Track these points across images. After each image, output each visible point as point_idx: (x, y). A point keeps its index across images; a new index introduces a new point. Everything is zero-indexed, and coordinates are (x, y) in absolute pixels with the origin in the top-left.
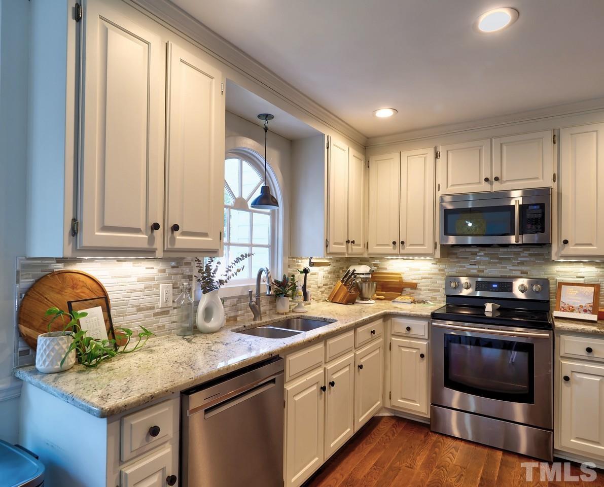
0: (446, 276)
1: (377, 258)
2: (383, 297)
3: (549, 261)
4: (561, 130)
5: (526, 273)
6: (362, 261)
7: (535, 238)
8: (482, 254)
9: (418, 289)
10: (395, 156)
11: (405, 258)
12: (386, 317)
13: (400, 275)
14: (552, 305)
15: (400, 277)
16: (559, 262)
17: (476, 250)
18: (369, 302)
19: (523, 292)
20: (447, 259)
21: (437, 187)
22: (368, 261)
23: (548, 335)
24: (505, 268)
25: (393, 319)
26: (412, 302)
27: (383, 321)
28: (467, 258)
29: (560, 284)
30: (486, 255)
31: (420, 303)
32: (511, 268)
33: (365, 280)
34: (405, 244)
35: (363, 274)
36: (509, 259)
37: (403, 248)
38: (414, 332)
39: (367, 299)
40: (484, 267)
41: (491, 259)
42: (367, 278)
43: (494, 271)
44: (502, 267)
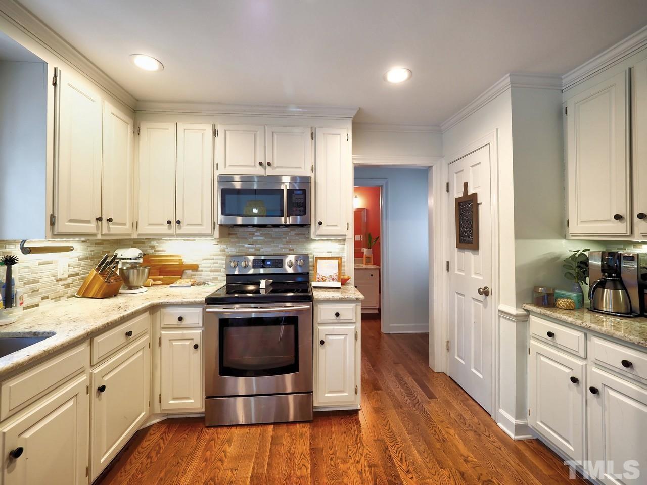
0: (227, 256)
1: (153, 240)
2: (160, 282)
3: (309, 240)
4: (317, 129)
5: (293, 250)
6: (134, 243)
7: (299, 220)
8: (259, 234)
9: (199, 271)
10: (171, 127)
11: (186, 239)
12: (153, 309)
13: (180, 257)
14: (311, 276)
15: (180, 259)
16: (315, 240)
17: (254, 230)
18: (140, 290)
19: (290, 267)
20: (227, 239)
21: (215, 166)
22: (143, 243)
23: (309, 306)
24: (277, 246)
25: (162, 309)
26: (192, 285)
27: (150, 314)
28: (246, 238)
29: (317, 258)
30: (262, 235)
31: (200, 285)
32: (282, 246)
33: (134, 266)
34: (181, 224)
35: (131, 259)
36: (280, 238)
37: (180, 228)
38: (187, 321)
39: (137, 287)
40: (260, 246)
41: (266, 238)
42: (136, 263)
43: (267, 250)
44: (275, 246)
